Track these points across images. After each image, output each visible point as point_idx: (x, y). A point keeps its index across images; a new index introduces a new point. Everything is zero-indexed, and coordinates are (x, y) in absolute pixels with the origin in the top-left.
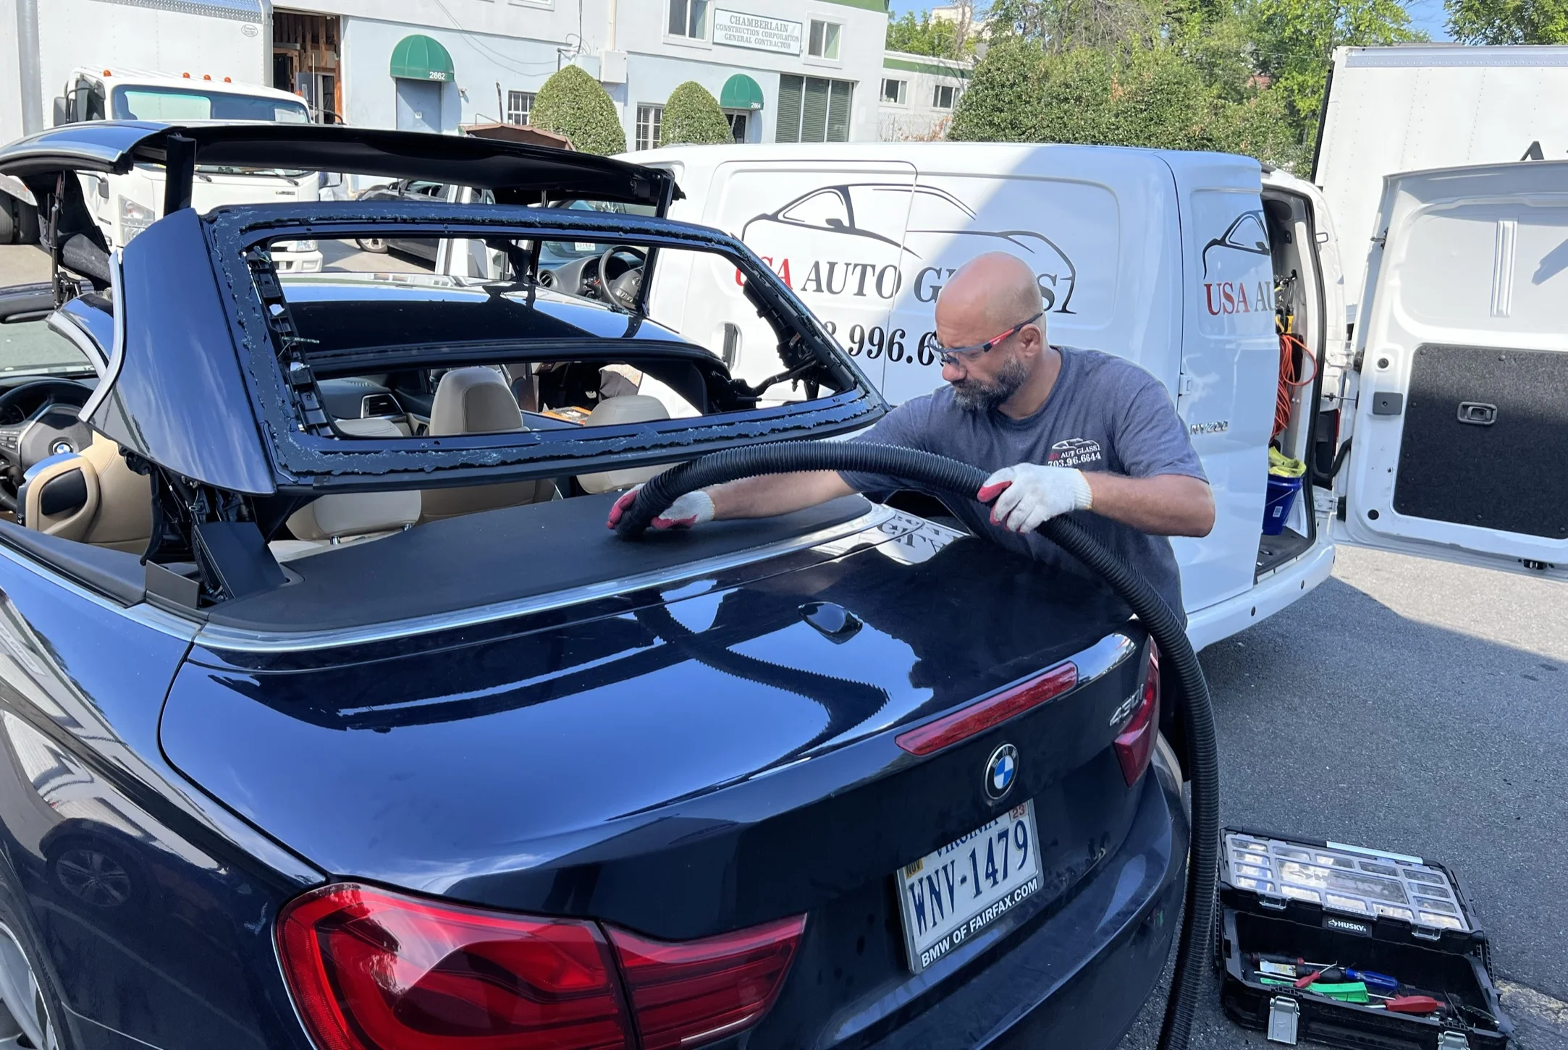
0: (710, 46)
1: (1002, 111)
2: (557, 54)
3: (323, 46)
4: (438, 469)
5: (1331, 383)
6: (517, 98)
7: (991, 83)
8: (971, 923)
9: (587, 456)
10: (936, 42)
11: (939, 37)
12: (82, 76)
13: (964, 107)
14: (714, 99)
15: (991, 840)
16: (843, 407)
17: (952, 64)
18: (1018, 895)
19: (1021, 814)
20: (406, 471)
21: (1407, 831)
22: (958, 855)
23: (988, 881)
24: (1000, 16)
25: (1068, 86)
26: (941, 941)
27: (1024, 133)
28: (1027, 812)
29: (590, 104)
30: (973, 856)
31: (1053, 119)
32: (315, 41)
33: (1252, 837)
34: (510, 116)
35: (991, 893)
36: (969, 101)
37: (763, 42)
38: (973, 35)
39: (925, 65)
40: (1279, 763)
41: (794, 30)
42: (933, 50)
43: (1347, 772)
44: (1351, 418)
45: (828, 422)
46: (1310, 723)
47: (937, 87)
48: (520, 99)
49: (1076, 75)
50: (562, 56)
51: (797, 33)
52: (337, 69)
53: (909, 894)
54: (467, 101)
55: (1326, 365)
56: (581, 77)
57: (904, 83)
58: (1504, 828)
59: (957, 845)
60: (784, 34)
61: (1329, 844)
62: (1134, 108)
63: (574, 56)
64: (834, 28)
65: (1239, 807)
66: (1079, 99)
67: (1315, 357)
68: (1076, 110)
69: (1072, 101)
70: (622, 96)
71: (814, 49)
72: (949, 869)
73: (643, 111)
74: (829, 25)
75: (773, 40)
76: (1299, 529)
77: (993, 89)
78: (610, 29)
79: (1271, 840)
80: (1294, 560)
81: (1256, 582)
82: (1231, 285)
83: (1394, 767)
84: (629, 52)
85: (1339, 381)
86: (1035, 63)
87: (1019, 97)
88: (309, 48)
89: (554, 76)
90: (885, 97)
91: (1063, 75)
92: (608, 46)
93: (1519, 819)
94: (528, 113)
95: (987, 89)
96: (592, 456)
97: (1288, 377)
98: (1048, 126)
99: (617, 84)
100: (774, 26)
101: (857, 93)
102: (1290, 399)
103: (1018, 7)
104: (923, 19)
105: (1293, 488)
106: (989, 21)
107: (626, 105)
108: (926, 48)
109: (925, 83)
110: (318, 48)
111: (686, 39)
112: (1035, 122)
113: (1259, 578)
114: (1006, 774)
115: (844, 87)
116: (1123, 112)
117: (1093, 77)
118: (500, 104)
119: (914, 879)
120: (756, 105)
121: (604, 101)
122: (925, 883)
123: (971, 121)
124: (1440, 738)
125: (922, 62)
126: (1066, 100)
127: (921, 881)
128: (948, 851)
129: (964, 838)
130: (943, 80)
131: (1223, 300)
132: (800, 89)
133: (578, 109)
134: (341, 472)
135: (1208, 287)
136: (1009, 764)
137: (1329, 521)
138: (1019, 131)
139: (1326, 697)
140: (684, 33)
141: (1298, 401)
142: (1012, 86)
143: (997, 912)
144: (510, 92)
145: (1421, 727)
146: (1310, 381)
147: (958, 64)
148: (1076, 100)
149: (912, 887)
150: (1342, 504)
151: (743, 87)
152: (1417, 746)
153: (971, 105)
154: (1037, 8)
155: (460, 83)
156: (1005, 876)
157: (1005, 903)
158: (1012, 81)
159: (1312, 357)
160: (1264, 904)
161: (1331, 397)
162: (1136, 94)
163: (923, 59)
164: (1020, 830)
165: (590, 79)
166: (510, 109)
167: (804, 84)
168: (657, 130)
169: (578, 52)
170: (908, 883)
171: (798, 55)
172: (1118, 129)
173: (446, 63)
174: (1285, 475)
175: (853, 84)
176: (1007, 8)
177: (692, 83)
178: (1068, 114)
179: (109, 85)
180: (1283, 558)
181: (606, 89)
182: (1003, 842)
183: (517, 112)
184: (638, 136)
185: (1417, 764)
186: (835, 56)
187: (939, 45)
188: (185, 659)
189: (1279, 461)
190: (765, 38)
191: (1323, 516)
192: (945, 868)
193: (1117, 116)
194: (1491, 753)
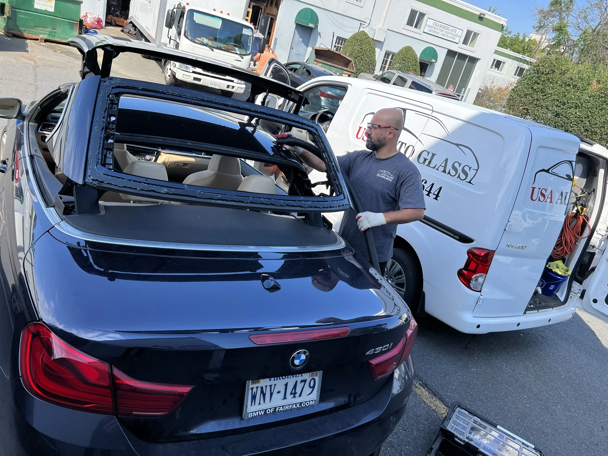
0: (422, 33)
1: (538, 84)
2: (360, 25)
3: (274, 6)
4: (142, 190)
5: (595, 240)
6: (339, 40)
7: (538, 71)
8: (277, 408)
9: (202, 198)
10: (526, 48)
11: (528, 46)
12: (180, 3)
13: (523, 79)
14: (416, 55)
15: (297, 382)
16: (326, 203)
17: (528, 59)
18: (304, 404)
19: (315, 376)
20: (130, 188)
21: (543, 432)
22: (279, 383)
23: (291, 396)
24: (556, 43)
25: (572, 79)
26: (260, 411)
27: (546, 95)
28: (318, 375)
29: (366, 47)
30: (286, 385)
31: (560, 92)
32: (272, 4)
33: (468, 413)
34: (335, 46)
35: (290, 400)
36: (526, 77)
37: (444, 35)
38: (542, 48)
39: (516, 57)
40: (505, 387)
41: (459, 32)
42: (524, 51)
43: (533, 401)
44: (599, 258)
45: (315, 207)
46: (531, 376)
47: (518, 67)
48: (340, 40)
49: (577, 75)
50: (361, 26)
51: (460, 34)
52: (276, 16)
53: (250, 391)
54: (320, 37)
55: (595, 233)
56: (365, 36)
57: (504, 63)
58: (588, 446)
59: (280, 379)
60: (454, 33)
61: (498, 427)
62: (599, 95)
63: (366, 27)
64: (476, 35)
65: (477, 399)
66: (575, 86)
67: (591, 228)
68: (572, 90)
69: (572, 86)
70: (381, 47)
71: (465, 42)
72: (273, 387)
73: (387, 54)
74: (475, 33)
75: (449, 35)
76: (561, 297)
77: (538, 74)
78: (383, 18)
79: (475, 417)
80: (551, 309)
81: (525, 313)
82: (546, 190)
83: (555, 406)
84: (388, 29)
85: (600, 241)
86: (560, 66)
87: (549, 80)
88: (269, 6)
89: (355, 34)
90: (494, 67)
91: (571, 74)
92: (381, 26)
93: (597, 444)
94: (342, 46)
95: (535, 73)
96: (204, 198)
97: (577, 234)
98: (557, 95)
99: (380, 42)
100: (451, 29)
101: (478, 64)
102: (575, 243)
103: (565, 40)
104: (523, 37)
105: (562, 280)
106: (550, 43)
107: (381, 50)
108: (521, 50)
109: (513, 65)
110: (272, 6)
111: (413, 28)
112: (552, 92)
113: (527, 312)
114: (301, 361)
115: (473, 60)
116: (593, 96)
117: (585, 78)
118: (333, 41)
119: (255, 386)
120: (433, 61)
121: (372, 48)
122: (259, 390)
123: (524, 85)
124: (585, 401)
125: (514, 55)
126: (569, 85)
127: (257, 388)
128: (274, 380)
129: (284, 377)
130: (522, 65)
131: (540, 195)
132: (454, 57)
133: (361, 48)
134: (107, 182)
135: (534, 188)
136: (303, 357)
137: (577, 297)
138: (544, 94)
139: (545, 368)
140: (412, 26)
141: (578, 244)
142: (546, 74)
143: (291, 408)
144: (338, 37)
145: (580, 394)
146: (586, 237)
147: (530, 59)
148: (573, 86)
149: (252, 389)
150: (584, 292)
151: (431, 52)
152: (572, 400)
153: (526, 79)
154: (574, 42)
155: (320, 29)
156: (300, 396)
157: (296, 406)
158: (547, 72)
159: (590, 228)
160: (456, 440)
161: (593, 247)
162: (602, 89)
163: (515, 54)
164: (312, 381)
165: (368, 37)
166: (336, 43)
167: (457, 56)
168: (391, 62)
169: (368, 26)
170: (251, 386)
171: (458, 43)
172: (589, 102)
173: (316, 21)
174: (560, 273)
175: (478, 59)
176: (560, 39)
177: (409, 47)
178: (568, 91)
179: (187, 8)
180: (545, 307)
181: (375, 43)
182: (303, 384)
183: (338, 45)
184: (383, 64)
185: (567, 408)
186: (473, 47)
187: (527, 49)
188: (48, 231)
189: (561, 267)
190: (445, 34)
191: (574, 294)
192: (271, 386)
193: (590, 97)
194: (604, 414)
